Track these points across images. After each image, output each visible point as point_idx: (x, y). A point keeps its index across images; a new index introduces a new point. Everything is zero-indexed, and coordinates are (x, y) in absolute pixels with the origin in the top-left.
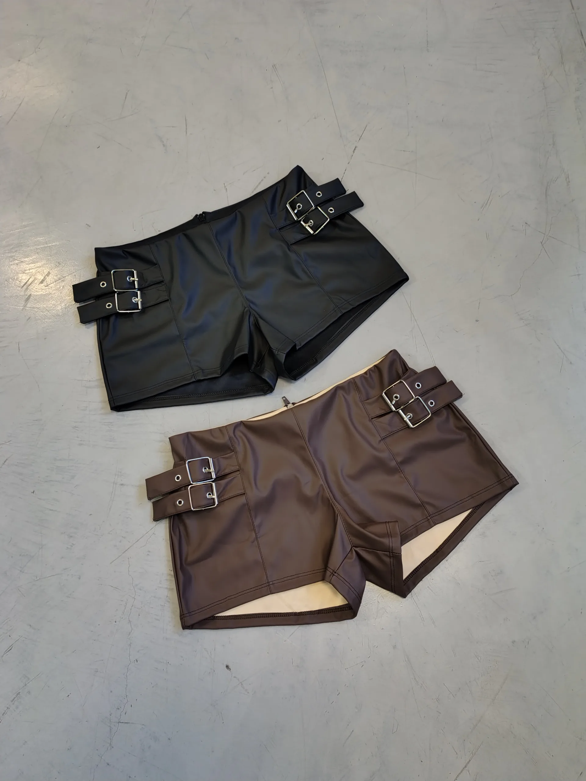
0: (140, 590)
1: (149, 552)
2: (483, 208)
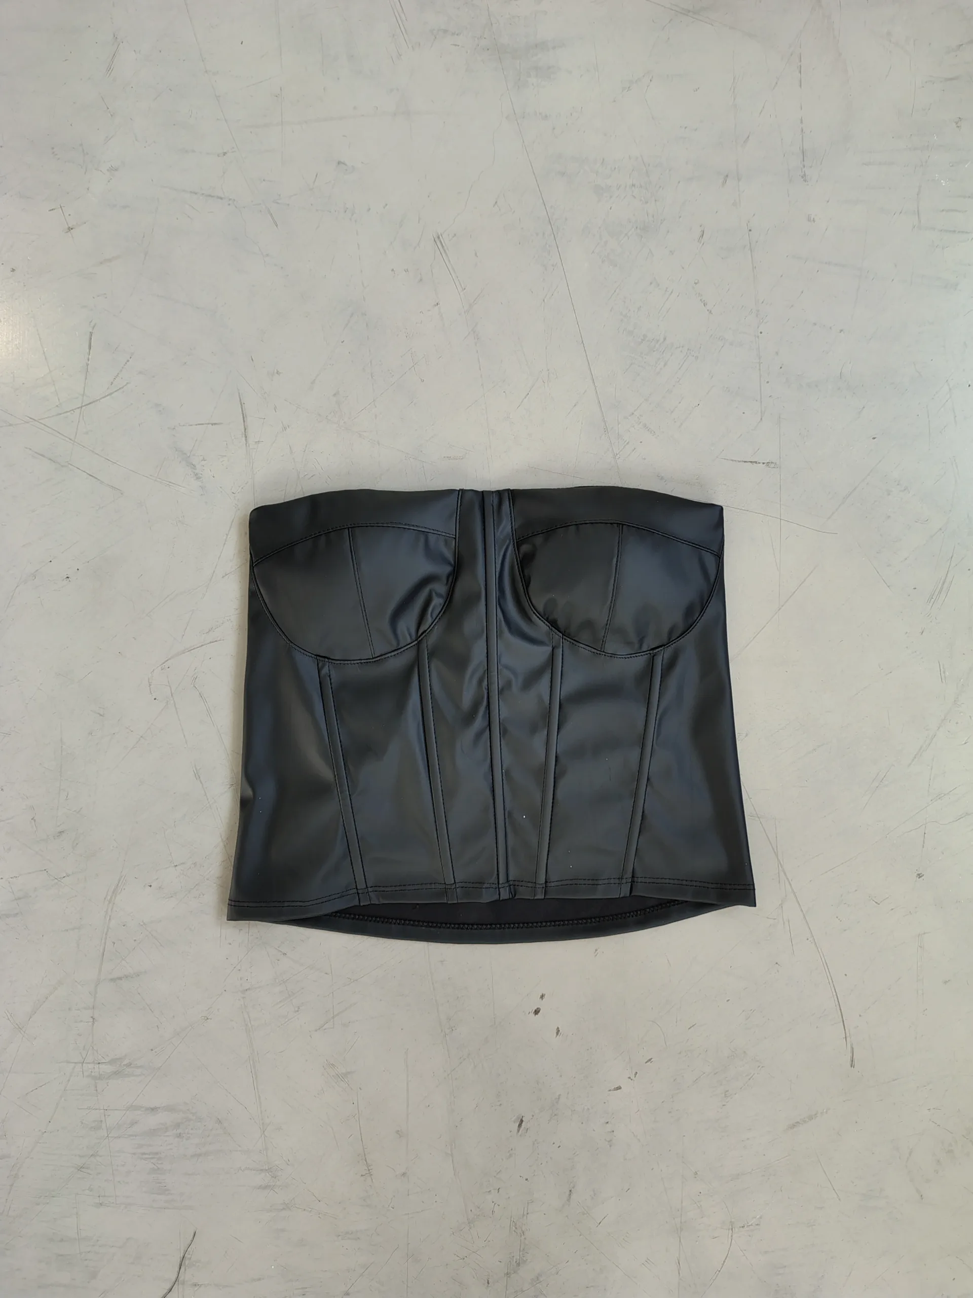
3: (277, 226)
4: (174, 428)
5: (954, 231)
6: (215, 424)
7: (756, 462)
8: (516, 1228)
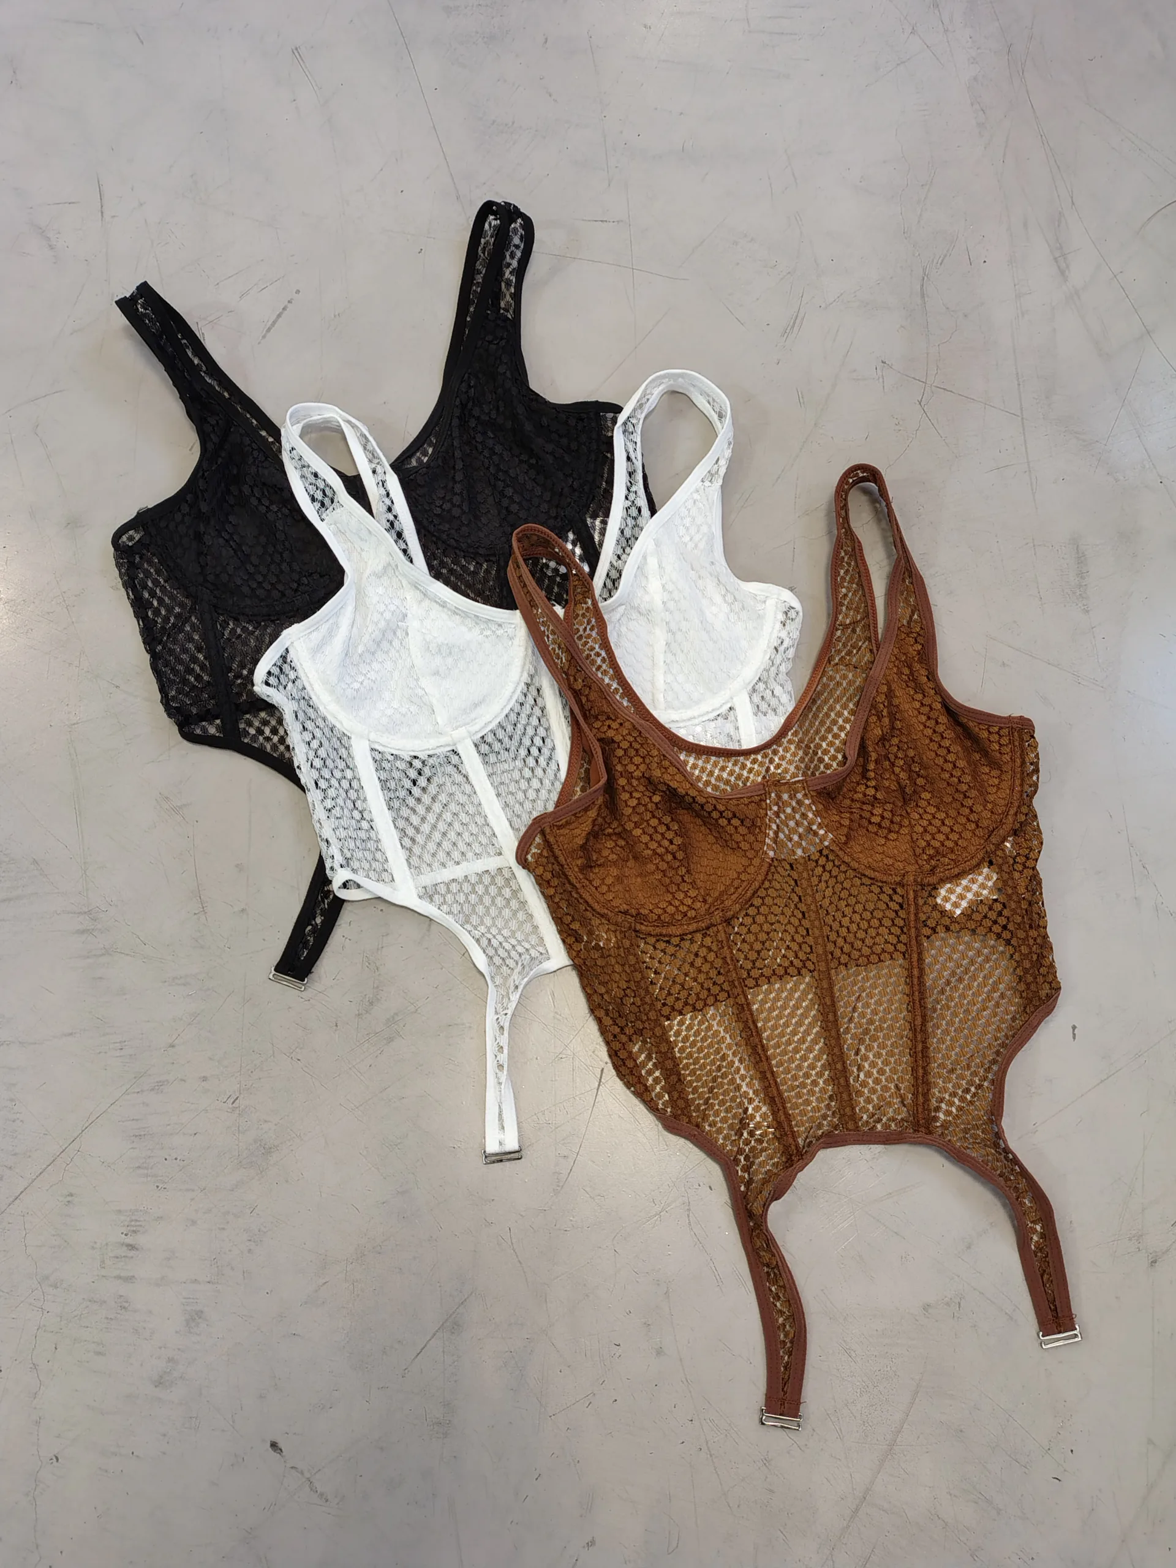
0: (56, 1287)
1: (71, 1195)
2: (786, 335)
3: (142, 43)
4: (31, 208)
5: (783, 33)
6: (73, 203)
7: (606, 221)
8: (369, 964)
